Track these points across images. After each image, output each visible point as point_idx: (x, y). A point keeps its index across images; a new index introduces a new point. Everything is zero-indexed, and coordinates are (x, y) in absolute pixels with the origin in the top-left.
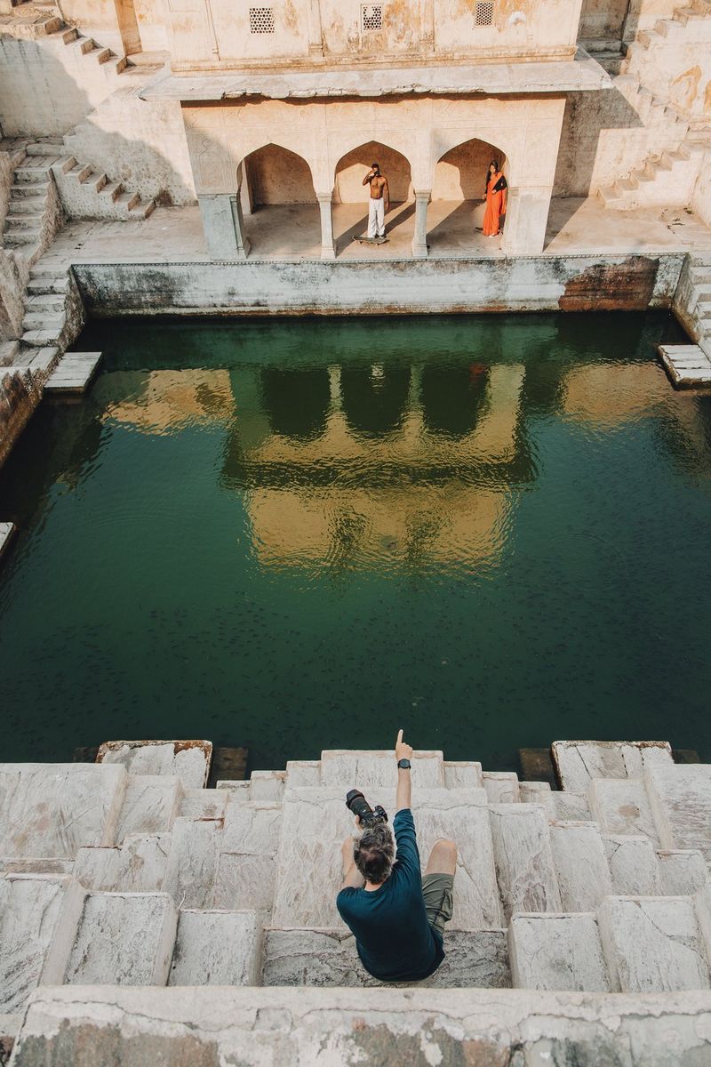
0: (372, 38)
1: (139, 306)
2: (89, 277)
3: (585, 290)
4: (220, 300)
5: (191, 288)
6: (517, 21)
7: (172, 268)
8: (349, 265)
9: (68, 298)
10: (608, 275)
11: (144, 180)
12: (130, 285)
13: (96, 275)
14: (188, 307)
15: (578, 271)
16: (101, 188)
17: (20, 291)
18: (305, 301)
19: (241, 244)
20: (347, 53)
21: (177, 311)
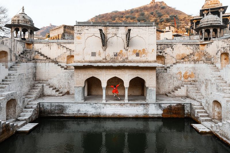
0: (115, 58)
1: (54, 114)
2: (43, 105)
3: (168, 112)
4: (75, 112)
5: (69, 109)
6: (144, 56)
7: (65, 104)
8: (109, 104)
9: (35, 109)
10: (173, 108)
11: (64, 89)
12: (53, 108)
13: (45, 105)
14: (67, 114)
15: (165, 107)
16: (53, 89)
17: (23, 106)
18: (97, 113)
19: (83, 98)
20: (110, 60)
21: (64, 115)
